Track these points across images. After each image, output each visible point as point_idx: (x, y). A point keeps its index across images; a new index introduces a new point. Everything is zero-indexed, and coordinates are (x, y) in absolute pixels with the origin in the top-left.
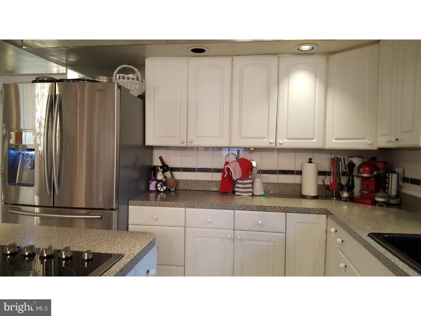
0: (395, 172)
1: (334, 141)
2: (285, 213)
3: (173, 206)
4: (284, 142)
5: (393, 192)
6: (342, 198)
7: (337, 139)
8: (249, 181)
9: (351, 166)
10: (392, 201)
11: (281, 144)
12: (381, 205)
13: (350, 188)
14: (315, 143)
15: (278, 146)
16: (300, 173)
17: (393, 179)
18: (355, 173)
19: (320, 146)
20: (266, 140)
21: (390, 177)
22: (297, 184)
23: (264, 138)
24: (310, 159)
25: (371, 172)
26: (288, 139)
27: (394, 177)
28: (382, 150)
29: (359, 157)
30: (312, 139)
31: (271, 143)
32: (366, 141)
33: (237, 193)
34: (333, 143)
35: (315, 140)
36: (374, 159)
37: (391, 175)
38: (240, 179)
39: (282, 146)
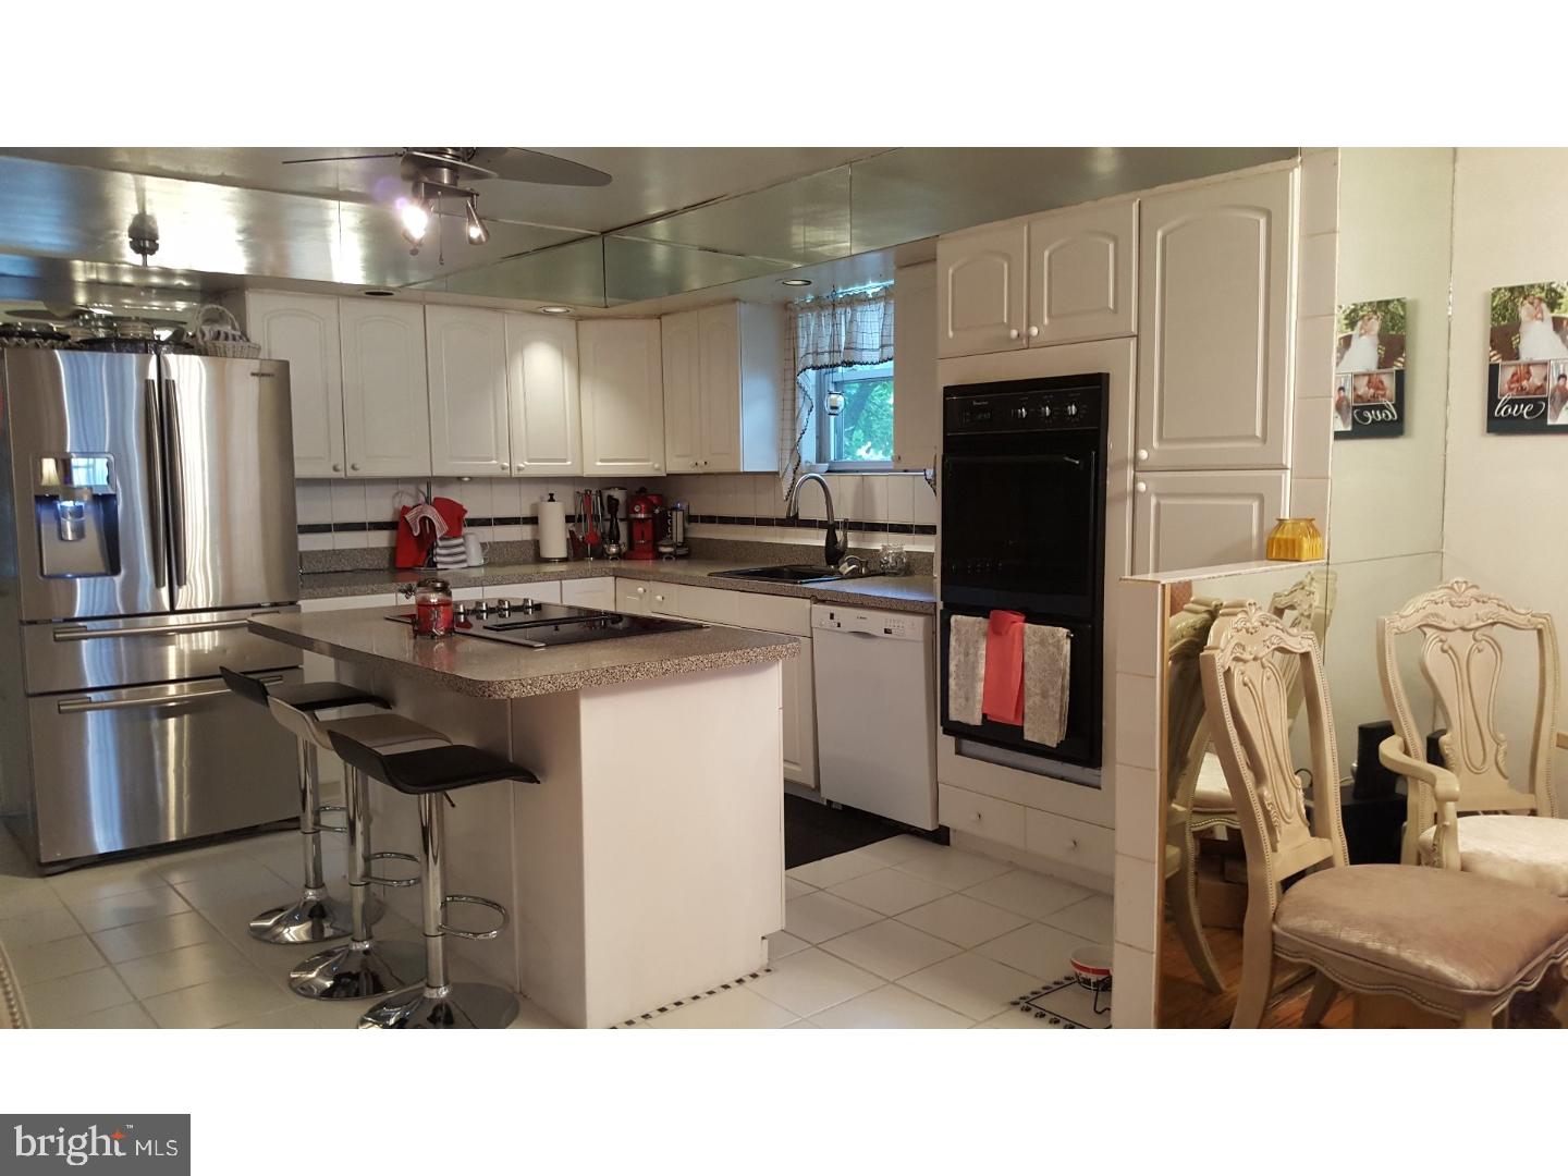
0: (676, 509)
1: (599, 464)
2: (558, 582)
3: (374, 592)
4: (526, 466)
5: (680, 539)
6: (609, 555)
7: (602, 461)
8: (460, 541)
9: (612, 502)
10: (681, 552)
11: (519, 469)
12: (669, 557)
13: (615, 539)
14: (567, 468)
15: (515, 473)
16: (533, 521)
17: (678, 519)
18: (621, 514)
19: (576, 472)
20: (494, 462)
21: (674, 517)
22: (526, 541)
23: (492, 460)
24: (551, 495)
25: (649, 510)
26: (529, 461)
27: (680, 514)
28: (672, 477)
29: (620, 488)
30: (565, 461)
31: (503, 468)
32: (651, 463)
33: (439, 566)
34: (598, 467)
35: (569, 463)
36: (643, 490)
37: (674, 513)
38: (441, 539)
39: (522, 474)
